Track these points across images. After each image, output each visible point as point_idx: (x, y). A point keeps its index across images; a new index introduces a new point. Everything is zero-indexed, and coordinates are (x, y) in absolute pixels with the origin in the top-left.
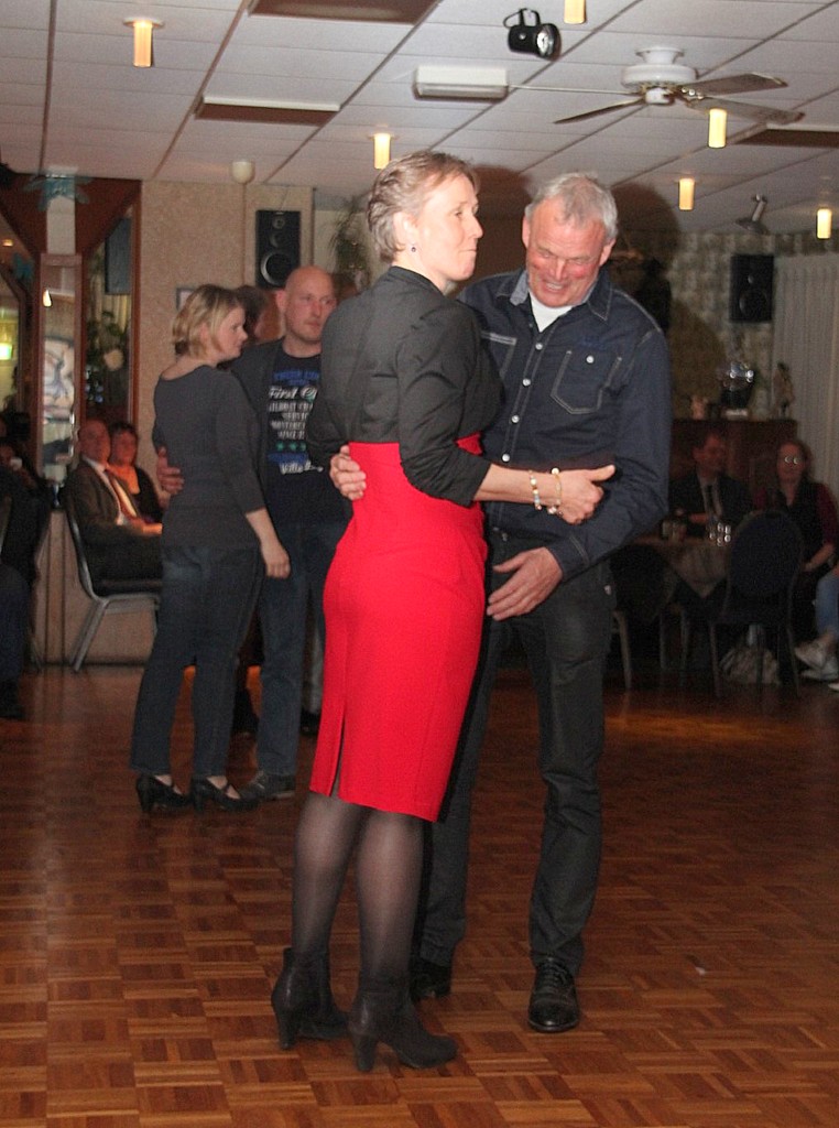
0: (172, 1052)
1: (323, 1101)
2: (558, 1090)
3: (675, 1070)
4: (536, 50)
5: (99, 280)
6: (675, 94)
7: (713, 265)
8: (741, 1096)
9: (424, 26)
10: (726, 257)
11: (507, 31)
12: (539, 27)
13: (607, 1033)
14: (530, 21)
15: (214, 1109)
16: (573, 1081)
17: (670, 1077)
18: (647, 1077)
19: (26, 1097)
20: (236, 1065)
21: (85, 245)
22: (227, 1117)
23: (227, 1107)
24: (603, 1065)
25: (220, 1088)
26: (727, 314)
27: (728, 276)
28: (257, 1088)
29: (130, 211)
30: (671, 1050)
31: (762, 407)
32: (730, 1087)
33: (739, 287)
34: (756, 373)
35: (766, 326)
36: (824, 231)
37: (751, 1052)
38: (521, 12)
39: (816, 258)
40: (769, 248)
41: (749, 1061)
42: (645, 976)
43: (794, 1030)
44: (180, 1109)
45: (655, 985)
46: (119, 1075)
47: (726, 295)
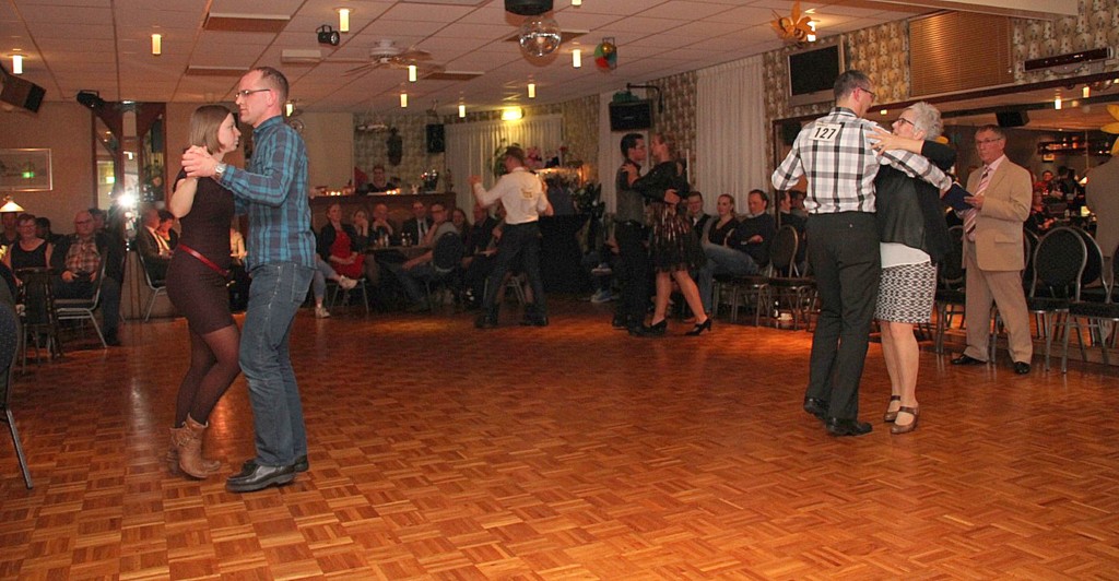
0: (181, 492)
1: (249, 509)
2: (353, 491)
3: (403, 476)
4: (330, 42)
5: (149, 147)
6: (392, 58)
7: (419, 129)
8: (431, 484)
9: (282, 33)
10: (425, 125)
11: (317, 35)
12: (331, 33)
13: (376, 464)
14: (327, 30)
15: (199, 517)
16: (360, 487)
17: (402, 480)
18: (392, 481)
19: (112, 521)
20: (210, 497)
21: (141, 133)
22: (205, 520)
23: (205, 516)
24: (373, 478)
25: (202, 508)
26: (426, 149)
27: (425, 134)
28: (220, 505)
29: (160, 117)
30: (403, 468)
31: (440, 189)
32: (427, 481)
33: (430, 138)
34: (437, 173)
35: (442, 154)
36: (462, 114)
37: (437, 465)
38: (323, 27)
39: (460, 125)
40: (442, 122)
41: (435, 468)
42: (392, 437)
43: (454, 453)
44: (184, 519)
45: (397, 440)
46: (156, 506)
47: (425, 141)
